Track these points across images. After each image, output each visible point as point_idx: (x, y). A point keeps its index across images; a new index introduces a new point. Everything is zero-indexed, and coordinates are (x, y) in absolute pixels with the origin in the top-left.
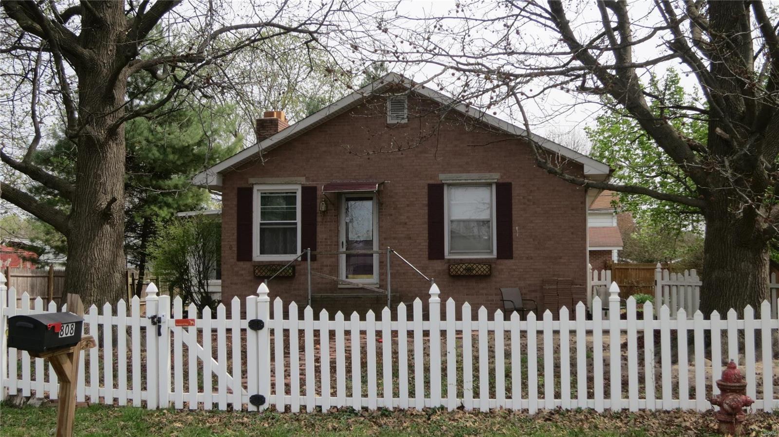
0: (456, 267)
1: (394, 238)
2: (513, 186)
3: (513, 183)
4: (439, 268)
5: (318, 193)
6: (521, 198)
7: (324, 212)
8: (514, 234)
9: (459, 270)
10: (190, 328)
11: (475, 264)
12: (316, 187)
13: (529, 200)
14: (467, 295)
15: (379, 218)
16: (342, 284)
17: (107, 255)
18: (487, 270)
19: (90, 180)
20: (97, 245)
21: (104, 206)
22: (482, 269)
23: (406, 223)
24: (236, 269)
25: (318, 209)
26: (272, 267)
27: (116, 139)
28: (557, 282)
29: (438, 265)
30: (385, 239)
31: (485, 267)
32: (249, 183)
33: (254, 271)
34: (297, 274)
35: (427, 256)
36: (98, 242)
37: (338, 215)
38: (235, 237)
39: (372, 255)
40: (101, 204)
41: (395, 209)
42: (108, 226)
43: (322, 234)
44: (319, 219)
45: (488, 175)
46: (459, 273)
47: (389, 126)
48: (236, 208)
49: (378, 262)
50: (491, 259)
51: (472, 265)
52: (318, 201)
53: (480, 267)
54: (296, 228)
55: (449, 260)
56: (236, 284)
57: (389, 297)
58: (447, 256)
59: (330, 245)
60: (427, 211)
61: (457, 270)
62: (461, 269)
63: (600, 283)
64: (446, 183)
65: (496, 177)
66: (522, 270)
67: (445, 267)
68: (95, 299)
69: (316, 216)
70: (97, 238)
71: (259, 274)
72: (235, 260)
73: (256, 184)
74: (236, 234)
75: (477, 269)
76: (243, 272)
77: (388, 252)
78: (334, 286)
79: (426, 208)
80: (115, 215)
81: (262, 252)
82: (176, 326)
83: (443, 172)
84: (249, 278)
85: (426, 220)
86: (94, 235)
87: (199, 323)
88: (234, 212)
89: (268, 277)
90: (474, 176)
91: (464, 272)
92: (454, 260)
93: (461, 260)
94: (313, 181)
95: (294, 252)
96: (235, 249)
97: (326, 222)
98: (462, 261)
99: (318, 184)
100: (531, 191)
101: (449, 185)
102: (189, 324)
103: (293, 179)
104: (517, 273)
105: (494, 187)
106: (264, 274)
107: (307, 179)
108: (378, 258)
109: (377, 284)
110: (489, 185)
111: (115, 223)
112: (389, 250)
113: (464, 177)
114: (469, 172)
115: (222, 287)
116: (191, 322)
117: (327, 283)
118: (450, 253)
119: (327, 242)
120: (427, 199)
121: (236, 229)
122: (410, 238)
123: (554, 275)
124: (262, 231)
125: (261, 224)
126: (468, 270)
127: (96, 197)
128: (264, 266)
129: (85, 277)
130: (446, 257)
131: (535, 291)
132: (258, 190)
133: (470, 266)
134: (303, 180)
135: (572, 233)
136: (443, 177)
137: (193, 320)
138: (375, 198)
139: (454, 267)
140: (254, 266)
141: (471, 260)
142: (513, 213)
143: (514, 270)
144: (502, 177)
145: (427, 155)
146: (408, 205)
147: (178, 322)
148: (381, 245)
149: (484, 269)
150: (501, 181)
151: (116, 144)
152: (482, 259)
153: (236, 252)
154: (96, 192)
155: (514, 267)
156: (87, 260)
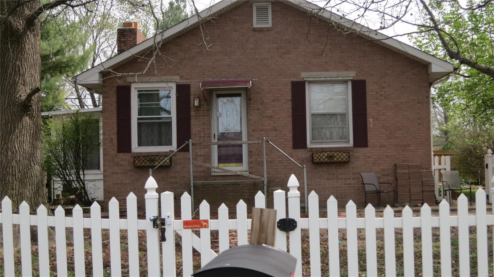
0: (319, 155)
1: (262, 130)
2: (367, 83)
3: (367, 80)
4: (303, 156)
5: (192, 90)
6: (375, 93)
7: (197, 107)
8: (368, 125)
9: (322, 157)
10: (203, 231)
11: (336, 152)
12: (189, 85)
13: (381, 95)
14: (328, 179)
15: (247, 113)
16: (215, 172)
17: (27, 147)
18: (346, 157)
19: (9, 71)
20: (17, 138)
21: (23, 98)
22: (342, 157)
23: (272, 117)
24: (116, 160)
25: (192, 104)
26: (151, 157)
27: (34, 30)
28: (409, 167)
29: (301, 153)
30: (253, 131)
31: (344, 155)
32: (127, 81)
33: (135, 161)
34: (173, 164)
35: (291, 146)
36: (18, 134)
37: (209, 110)
38: (115, 130)
39: (241, 146)
40: (20, 95)
41: (261, 104)
42: (27, 118)
43: (195, 126)
44: (193, 113)
45: (344, 73)
46: (322, 160)
47: (255, 30)
48: (115, 105)
49: (247, 151)
50: (349, 147)
51: (333, 153)
52: (192, 97)
53: (340, 155)
54: (171, 123)
55: (311, 149)
56: (117, 173)
57: (265, 183)
58: (309, 145)
59: (203, 137)
60: (291, 106)
61: (320, 158)
62: (324, 157)
63: (440, 167)
64: (307, 81)
65: (351, 75)
66: (376, 157)
67: (308, 155)
68: (17, 192)
69: (190, 111)
70: (17, 130)
71: (139, 164)
72: (115, 151)
73: (133, 82)
74: (116, 128)
75: (338, 157)
76: (123, 163)
77: (264, 142)
78: (207, 174)
79: (290, 103)
80: (34, 107)
81: (140, 144)
82: (184, 228)
83: (305, 71)
84: (129, 168)
85: (291, 114)
86: (15, 128)
87: (213, 224)
88: (114, 108)
89: (152, 167)
90: (333, 75)
91: (326, 159)
92: (316, 148)
93: (322, 148)
94: (187, 79)
95: (170, 143)
96: (115, 141)
97: (199, 116)
98: (323, 150)
99: (191, 82)
100: (383, 88)
101: (310, 82)
102: (202, 226)
103: (168, 78)
104: (371, 159)
105: (350, 84)
106: (143, 164)
107: (181, 77)
108: (247, 147)
109: (246, 171)
110: (345, 82)
111: (34, 115)
112: (264, 141)
113: (323, 75)
114: (327, 70)
115: (104, 176)
116: (204, 224)
117: (201, 172)
118: (311, 143)
119: (201, 134)
120: (290, 95)
121: (116, 123)
122: (276, 130)
123: (404, 161)
124: (139, 125)
125: (138, 119)
126: (330, 157)
127: (15, 89)
128: (143, 157)
129: (6, 170)
130: (308, 147)
131: (387, 175)
132: (135, 88)
133: (331, 154)
134: (177, 78)
135: (419, 124)
136: (304, 75)
137: (206, 221)
138: (243, 95)
139: (317, 155)
140: (135, 157)
141: (330, 148)
142: (368, 106)
143: (369, 157)
144: (357, 75)
145: (290, 56)
146: (274, 101)
147: (187, 224)
148: (249, 136)
149: (343, 157)
150: (356, 79)
151: (34, 35)
152: (341, 148)
153: (116, 144)
154: (15, 84)
155: (369, 155)
156: (7, 153)
